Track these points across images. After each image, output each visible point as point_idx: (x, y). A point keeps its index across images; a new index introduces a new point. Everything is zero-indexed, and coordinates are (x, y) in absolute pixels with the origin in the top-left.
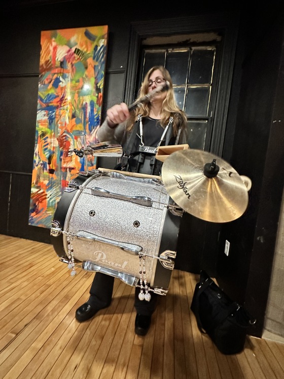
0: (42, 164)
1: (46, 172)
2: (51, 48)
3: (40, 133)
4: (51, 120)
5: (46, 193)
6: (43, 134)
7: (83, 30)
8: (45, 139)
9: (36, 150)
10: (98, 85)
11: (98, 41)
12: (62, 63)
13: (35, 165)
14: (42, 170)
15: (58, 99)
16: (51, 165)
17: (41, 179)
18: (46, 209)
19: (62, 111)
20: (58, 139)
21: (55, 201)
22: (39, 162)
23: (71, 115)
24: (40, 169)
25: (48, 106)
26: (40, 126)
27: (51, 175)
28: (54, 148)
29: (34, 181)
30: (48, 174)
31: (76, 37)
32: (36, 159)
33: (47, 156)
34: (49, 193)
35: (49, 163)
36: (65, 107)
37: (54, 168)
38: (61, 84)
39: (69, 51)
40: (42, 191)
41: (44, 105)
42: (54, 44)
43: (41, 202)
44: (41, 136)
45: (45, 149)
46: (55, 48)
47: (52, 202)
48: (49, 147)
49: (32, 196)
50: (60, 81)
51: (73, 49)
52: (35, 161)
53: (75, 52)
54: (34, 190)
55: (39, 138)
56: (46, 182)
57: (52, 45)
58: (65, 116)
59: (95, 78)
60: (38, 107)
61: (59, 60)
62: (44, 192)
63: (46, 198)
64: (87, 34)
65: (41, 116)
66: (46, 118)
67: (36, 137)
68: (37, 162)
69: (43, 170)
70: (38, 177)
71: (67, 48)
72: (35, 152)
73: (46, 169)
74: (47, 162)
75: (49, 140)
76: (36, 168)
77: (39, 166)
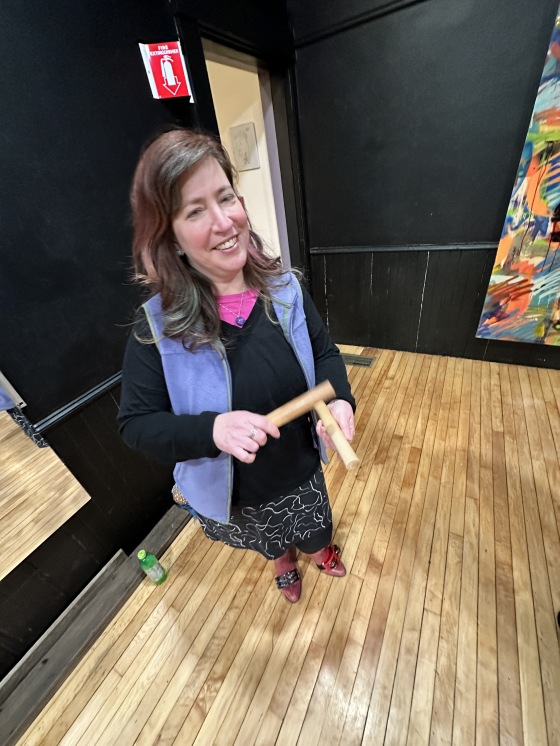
1: (541, 240)
3: (539, 147)
5: (532, 282)
6: (553, 148)
8: (551, 163)
9: (520, 191)
13: (508, 227)
14: (528, 237)
17: (523, 257)
18: (526, 310)
22: (522, 221)
24: (522, 237)
26: (545, 129)
27: (553, 245)
29: (501, 259)
30: (546, 243)
32: (515, 214)
33: (555, 203)
34: (538, 283)
35: (556, 219)
40: (520, 278)
43: (514, 299)
44: (540, 156)
45: (552, 187)
47: (546, 298)
49: (489, 290)
52: (511, 220)
54: (496, 279)
55: (533, 164)
56: (537, 261)
60: (548, 69)
62: (526, 281)
63: (530, 291)
65: (554, 96)
67: (523, 161)
68: (516, 221)
69: (535, 235)
70: (516, 252)
72: (513, 198)
73: (544, 233)
74: (551, 216)
76: (512, 234)
77: (523, 228)
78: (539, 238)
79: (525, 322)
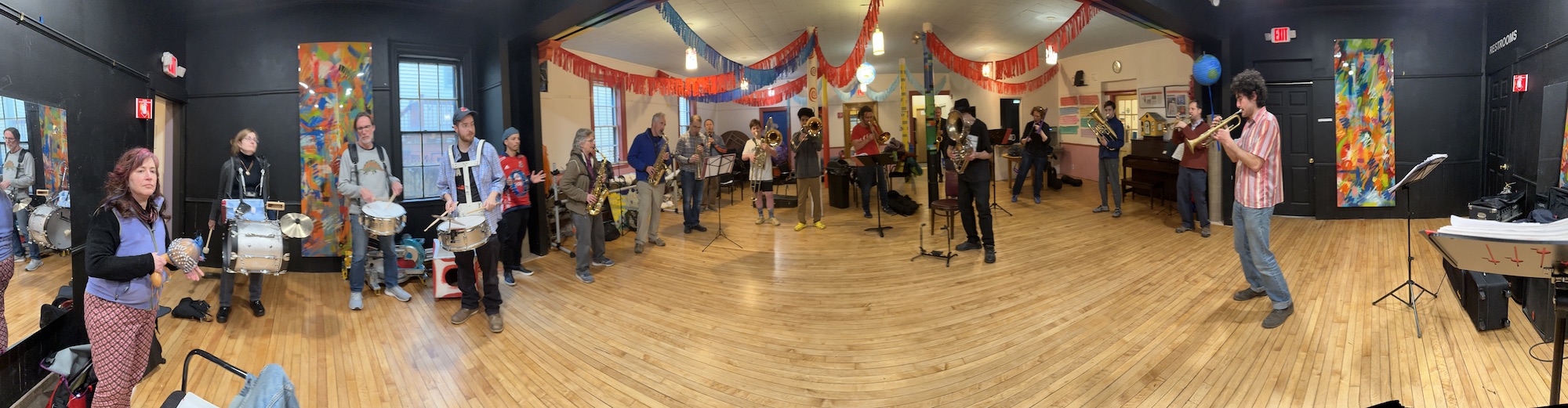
0: (313, 193)
1: (319, 201)
2: (312, 64)
3: (306, 160)
4: (320, 145)
5: (323, 222)
6: (311, 161)
7: (345, 44)
8: (314, 167)
9: (304, 178)
10: (368, 106)
11: (363, 59)
12: (326, 81)
13: (303, 194)
14: (314, 200)
15: (326, 122)
16: (325, 193)
17: (314, 209)
19: (331, 136)
20: (330, 166)
21: (333, 228)
23: (343, 140)
24: (310, 198)
25: (314, 130)
26: (307, 153)
27: (325, 203)
28: (326, 174)
30: (321, 202)
31: (339, 52)
32: (305, 188)
33: (319, 184)
34: (325, 222)
35: (322, 191)
36: (335, 131)
37: (328, 196)
38: (327, 105)
39: (333, 67)
40: (315, 221)
41: (310, 130)
42: (315, 59)
43: (316, 233)
44: (308, 163)
45: (316, 177)
46: (317, 64)
47: (330, 230)
48: (320, 174)
50: (327, 102)
51: (338, 66)
52: (304, 191)
53: (339, 69)
55: (306, 167)
56: (321, 211)
57: (312, 59)
58: (336, 141)
59: (365, 98)
60: (302, 131)
61: (323, 77)
62: (318, 221)
63: (322, 227)
64: (350, 49)
65: (305, 141)
66: (313, 143)
67: (302, 165)
68: (306, 191)
69: (316, 199)
70: (310, 207)
71: (331, 64)
72: (302, 181)
73: (319, 197)
74: (320, 190)
75: (319, 167)
76: (306, 198)
77: (310, 195)
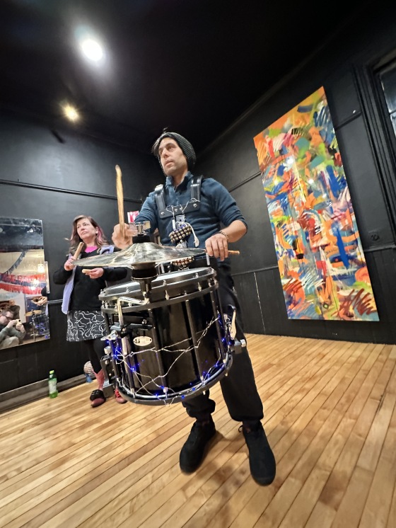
0: (286, 253)
2: (267, 145)
3: (276, 224)
4: (285, 206)
6: (280, 224)
7: (296, 108)
8: (283, 227)
9: (276, 241)
10: (331, 147)
11: (316, 107)
12: (281, 151)
13: (278, 256)
14: (288, 259)
15: (288, 184)
16: (297, 250)
17: (290, 268)
18: (305, 298)
19: (294, 194)
20: (298, 222)
21: (313, 286)
22: (282, 252)
23: (306, 193)
24: (285, 258)
25: (278, 196)
26: (274, 218)
27: (300, 260)
28: (296, 232)
29: (282, 272)
30: (296, 260)
31: (291, 120)
32: (279, 249)
33: (291, 241)
34: (303, 280)
35: (295, 249)
36: (298, 187)
37: (302, 252)
38: (285, 169)
39: (285, 136)
40: (294, 280)
41: (273, 197)
42: (268, 140)
43: (296, 292)
44: (277, 226)
45: (286, 237)
46: (270, 143)
47: (311, 289)
48: (290, 233)
49: (284, 288)
50: (284, 167)
51: (290, 132)
52: (278, 252)
53: (292, 133)
54: (284, 281)
55: (276, 230)
56: (297, 269)
57: (266, 142)
58: (299, 197)
59: (325, 142)
60: (268, 201)
61: (277, 150)
62: (297, 281)
63: (301, 286)
64: (301, 110)
65: (273, 208)
66: (279, 207)
67: (273, 229)
68: (280, 252)
69: (290, 258)
70: (286, 266)
71: (283, 135)
72: (275, 244)
73: (293, 256)
74: (292, 248)
75: (288, 227)
76: (281, 259)
77: (284, 255)
78: (292, 259)
79: (308, 306)
